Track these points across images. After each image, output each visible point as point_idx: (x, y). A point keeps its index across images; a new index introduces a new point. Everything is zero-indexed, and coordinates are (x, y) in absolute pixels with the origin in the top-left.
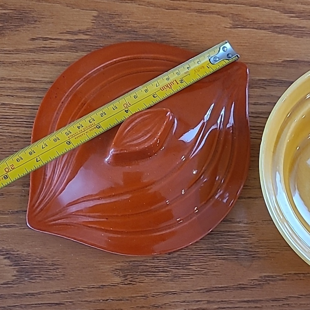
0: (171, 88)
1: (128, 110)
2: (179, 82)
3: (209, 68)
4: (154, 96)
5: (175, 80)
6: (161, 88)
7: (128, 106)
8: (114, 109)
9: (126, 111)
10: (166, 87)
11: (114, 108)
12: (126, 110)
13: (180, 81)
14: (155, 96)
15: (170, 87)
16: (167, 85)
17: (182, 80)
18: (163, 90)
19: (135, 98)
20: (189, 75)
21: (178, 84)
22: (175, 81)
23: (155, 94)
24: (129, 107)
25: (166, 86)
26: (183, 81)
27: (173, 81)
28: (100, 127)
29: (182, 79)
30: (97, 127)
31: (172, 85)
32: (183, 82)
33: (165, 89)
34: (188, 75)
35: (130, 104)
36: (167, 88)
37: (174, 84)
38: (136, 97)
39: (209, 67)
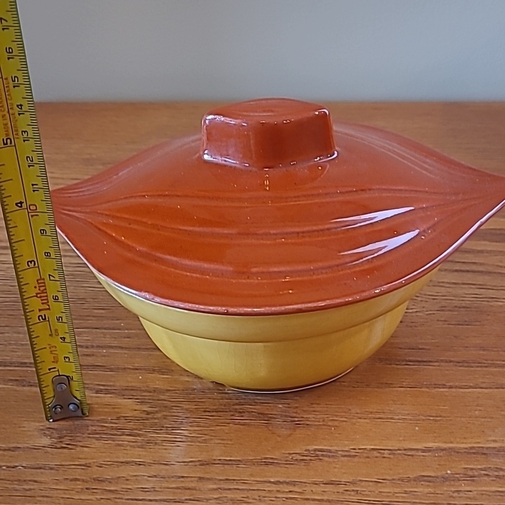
0: (37, 296)
1: (21, 207)
2: (42, 313)
3: (50, 369)
4: (33, 263)
5: (49, 309)
6: (44, 279)
7: (29, 211)
8: (33, 185)
9: (21, 203)
10: (42, 288)
11: (35, 186)
12: (24, 205)
13: (45, 315)
14: (32, 265)
15: (39, 296)
16: (46, 293)
17: (45, 319)
18: (39, 281)
19: (41, 230)
20: (50, 335)
21: (40, 310)
22: (48, 307)
23: (36, 265)
24: (28, 213)
25: (45, 289)
26: (42, 320)
27: (49, 306)
28: (4, 144)
29: (47, 319)
30: (9, 141)
31: (42, 300)
32: (39, 320)
33: (39, 287)
34: (50, 333)
35: (32, 216)
36: (39, 290)
37: (43, 303)
38: (42, 232)
39: (52, 370)
